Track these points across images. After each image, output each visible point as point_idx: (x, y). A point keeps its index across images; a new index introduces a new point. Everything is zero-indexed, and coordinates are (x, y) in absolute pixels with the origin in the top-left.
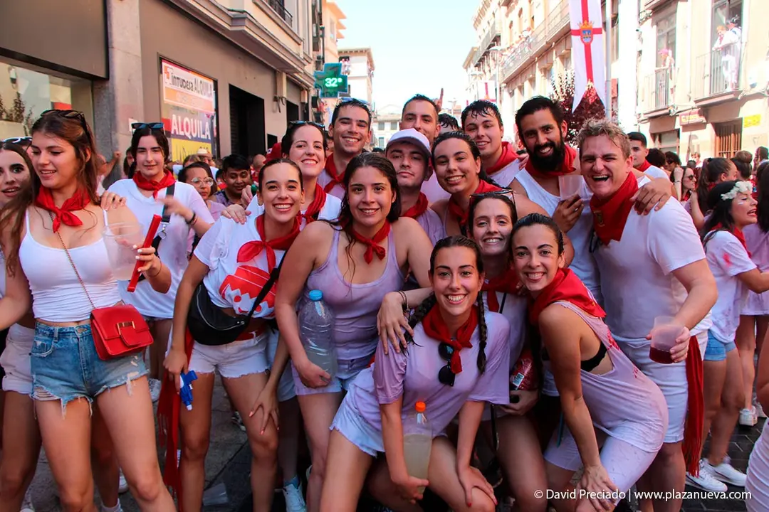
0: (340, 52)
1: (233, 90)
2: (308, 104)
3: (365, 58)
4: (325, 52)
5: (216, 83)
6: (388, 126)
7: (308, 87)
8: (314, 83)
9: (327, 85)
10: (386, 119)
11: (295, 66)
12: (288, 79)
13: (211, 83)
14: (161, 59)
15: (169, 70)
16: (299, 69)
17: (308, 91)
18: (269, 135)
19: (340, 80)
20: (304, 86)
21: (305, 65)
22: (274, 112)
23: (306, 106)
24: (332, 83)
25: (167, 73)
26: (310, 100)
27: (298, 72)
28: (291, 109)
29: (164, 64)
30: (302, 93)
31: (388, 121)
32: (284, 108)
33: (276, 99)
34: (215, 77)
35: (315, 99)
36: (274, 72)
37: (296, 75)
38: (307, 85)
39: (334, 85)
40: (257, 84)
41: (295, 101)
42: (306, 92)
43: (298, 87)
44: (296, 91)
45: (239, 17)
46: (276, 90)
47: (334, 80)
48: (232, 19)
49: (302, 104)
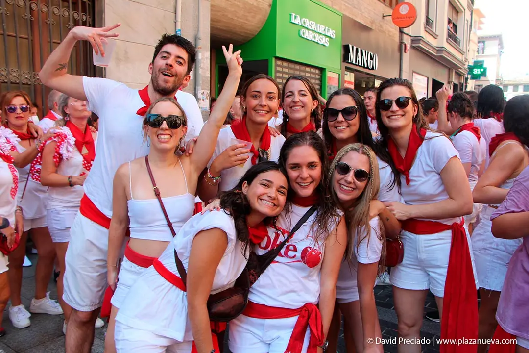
0: (479, 38)
1: (434, 81)
2: (463, 84)
3: (497, 42)
4: (470, 42)
5: (428, 78)
7: (464, 74)
8: (467, 72)
9: (474, 73)
11: (460, 66)
12: (455, 72)
13: (426, 79)
14: (414, 72)
15: (415, 76)
19: (482, 70)
20: (462, 74)
21: (465, 65)
24: (476, 71)
27: (461, 68)
28: (455, 86)
29: (414, 74)
30: (461, 78)
31: (511, 85)
33: (449, 83)
34: (429, 76)
35: (467, 79)
36: (449, 69)
37: (460, 70)
39: (479, 73)
40: (442, 77)
41: (456, 82)
42: (463, 77)
43: (459, 75)
44: (458, 76)
45: (441, 50)
46: (449, 78)
47: (479, 70)
48: (437, 50)
49: (460, 83)
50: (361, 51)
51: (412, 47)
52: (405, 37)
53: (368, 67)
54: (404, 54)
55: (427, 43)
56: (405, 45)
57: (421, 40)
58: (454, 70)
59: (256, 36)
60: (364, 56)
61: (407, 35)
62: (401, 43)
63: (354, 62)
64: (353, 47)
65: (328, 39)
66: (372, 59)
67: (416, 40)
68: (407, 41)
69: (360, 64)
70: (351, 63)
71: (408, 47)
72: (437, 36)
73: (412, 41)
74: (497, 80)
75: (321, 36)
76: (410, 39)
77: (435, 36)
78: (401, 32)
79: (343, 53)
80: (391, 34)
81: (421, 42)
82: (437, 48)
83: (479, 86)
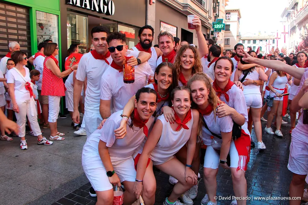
1: (183, 30)
2: (209, 34)
3: (237, 13)
4: (219, 12)
5: (177, 28)
6: (246, 42)
8: (212, 27)
10: (246, 39)
11: (205, 21)
13: (175, 28)
14: (161, 21)
15: (163, 25)
16: (207, 22)
17: (210, 29)
20: (208, 28)
21: (208, 20)
25: (162, 26)
26: (211, 33)
27: (206, 23)
29: (161, 23)
30: (207, 30)
31: (246, 40)
34: (177, 26)
37: (205, 24)
38: (209, 27)
39: (220, 27)
42: (209, 30)
43: (206, 28)
45: (186, 6)
47: (220, 25)
48: (183, 7)
49: (207, 34)
54: (149, 6)
74: (237, 36)
82: (183, 5)
83: (227, 39)
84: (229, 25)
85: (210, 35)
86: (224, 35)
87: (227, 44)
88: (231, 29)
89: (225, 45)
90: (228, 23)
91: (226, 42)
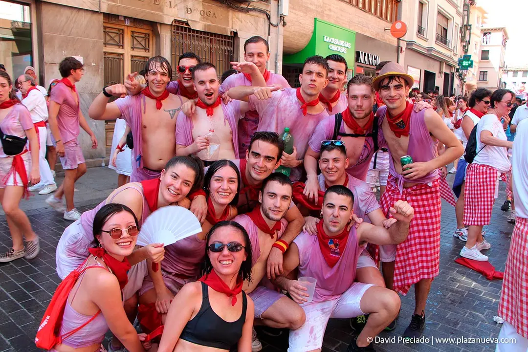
1: (425, 71)
3: (501, 33)
5: (421, 70)
6: (520, 74)
8: (458, 64)
9: (463, 64)
11: (449, 60)
12: (446, 64)
13: (419, 70)
14: (408, 66)
15: (409, 69)
18: (436, 87)
19: (470, 62)
21: (454, 59)
22: (439, 77)
23: (453, 74)
24: (465, 63)
26: (455, 71)
28: (446, 75)
29: (409, 67)
30: (452, 68)
31: (520, 71)
32: (443, 76)
33: (440, 73)
34: (421, 68)
35: (458, 70)
36: (441, 62)
37: (449, 63)
38: (454, 65)
39: (467, 65)
40: (434, 68)
41: (448, 72)
42: (454, 68)
43: (450, 66)
45: (430, 49)
46: (440, 70)
47: (467, 62)
48: (428, 50)
50: (368, 55)
51: (406, 48)
52: (401, 42)
53: (372, 65)
54: (400, 54)
55: (419, 46)
56: (401, 48)
57: (413, 44)
58: (444, 63)
59: (303, 50)
60: (370, 58)
61: (403, 40)
62: (398, 46)
63: (363, 62)
64: (362, 53)
65: (346, 49)
66: (375, 59)
67: (410, 44)
68: (403, 45)
69: (367, 63)
70: (361, 63)
71: (404, 49)
72: (428, 40)
73: (408, 44)
74: (500, 67)
75: (342, 48)
76: (405, 43)
77: (426, 40)
78: (399, 39)
79: (356, 56)
80: (391, 41)
81: (414, 45)
82: (428, 49)
83: (484, 72)
84: (488, 51)
85: (455, 74)
86: (477, 67)
87: (483, 80)
88: (490, 56)
89: (480, 80)
90: (485, 49)
91: (482, 76)
